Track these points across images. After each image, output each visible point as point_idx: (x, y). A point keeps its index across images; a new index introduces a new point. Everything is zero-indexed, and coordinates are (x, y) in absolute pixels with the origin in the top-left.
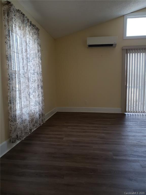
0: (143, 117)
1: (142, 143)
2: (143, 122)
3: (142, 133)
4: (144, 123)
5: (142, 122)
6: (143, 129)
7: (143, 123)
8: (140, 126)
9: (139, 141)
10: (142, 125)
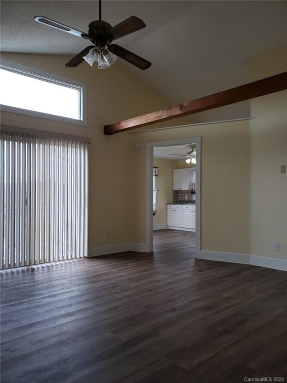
0: (13, 278)
1: (14, 351)
2: (14, 292)
3: (13, 321)
4: (16, 293)
5: (12, 292)
6: (14, 309)
7: (13, 294)
8: (8, 304)
9: (7, 350)
10: (12, 301)
